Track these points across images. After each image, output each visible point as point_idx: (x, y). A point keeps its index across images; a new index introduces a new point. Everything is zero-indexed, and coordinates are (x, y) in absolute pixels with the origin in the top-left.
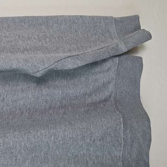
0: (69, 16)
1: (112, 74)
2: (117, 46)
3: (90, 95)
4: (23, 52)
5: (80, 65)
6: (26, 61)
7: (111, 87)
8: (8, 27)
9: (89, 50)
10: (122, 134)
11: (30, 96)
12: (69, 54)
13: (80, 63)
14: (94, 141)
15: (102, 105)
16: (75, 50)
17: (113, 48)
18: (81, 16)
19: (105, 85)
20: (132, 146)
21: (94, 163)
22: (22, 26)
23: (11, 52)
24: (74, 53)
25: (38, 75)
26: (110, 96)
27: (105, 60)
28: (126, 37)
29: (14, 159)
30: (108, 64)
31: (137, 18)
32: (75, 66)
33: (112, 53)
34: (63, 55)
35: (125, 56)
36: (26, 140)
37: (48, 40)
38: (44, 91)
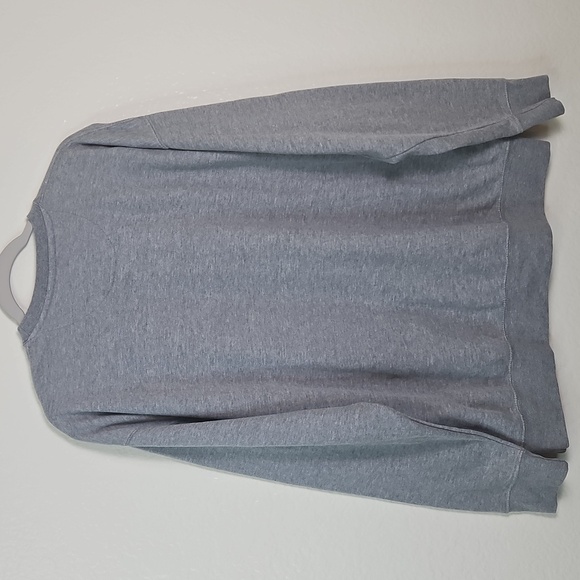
0: (437, 80)
1: (499, 167)
2: (508, 123)
3: (463, 198)
4: (375, 132)
5: (450, 149)
6: (381, 142)
7: (497, 187)
8: (353, 98)
9: (464, 129)
10: (507, 251)
11: (378, 194)
12: (435, 134)
13: (450, 147)
14: (464, 255)
15: (481, 214)
16: (443, 130)
17: (501, 127)
18: (455, 80)
19: (487, 184)
20: (521, 268)
21: (463, 288)
22: (371, 96)
23: (361, 132)
24: (442, 134)
25: (394, 161)
26: (495, 201)
27: (487, 145)
28: (524, 110)
29: (358, 269)
30: (493, 152)
31: (544, 80)
32: (443, 151)
33: (498, 134)
34: (427, 136)
35: (521, 140)
36: (375, 245)
37: (406, 115)
38: (397, 187)
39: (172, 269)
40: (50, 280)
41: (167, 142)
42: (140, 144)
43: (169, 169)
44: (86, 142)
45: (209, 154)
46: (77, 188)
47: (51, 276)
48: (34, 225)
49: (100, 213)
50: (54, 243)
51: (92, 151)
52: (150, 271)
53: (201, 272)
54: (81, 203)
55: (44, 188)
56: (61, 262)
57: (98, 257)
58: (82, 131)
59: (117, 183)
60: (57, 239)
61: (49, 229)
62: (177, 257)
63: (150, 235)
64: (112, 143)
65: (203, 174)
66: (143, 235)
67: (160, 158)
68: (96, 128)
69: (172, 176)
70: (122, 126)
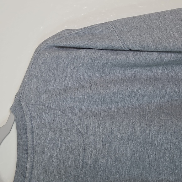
39: (133, 155)
40: (28, 167)
41: (129, 44)
42: (105, 46)
43: (127, 67)
44: (59, 45)
45: (165, 54)
46: (52, 84)
47: (29, 163)
48: (16, 116)
49: (71, 105)
50: (32, 132)
51: (64, 53)
52: (113, 157)
53: (157, 158)
54: (55, 97)
55: (24, 84)
56: (38, 150)
57: (69, 145)
58: (56, 35)
59: (84, 79)
60: (35, 129)
61: (28, 121)
62: (137, 145)
63: (113, 126)
64: (81, 45)
65: (154, 70)
66: (107, 125)
67: (122, 58)
68: (67, 33)
69: (129, 73)
70: (90, 31)
